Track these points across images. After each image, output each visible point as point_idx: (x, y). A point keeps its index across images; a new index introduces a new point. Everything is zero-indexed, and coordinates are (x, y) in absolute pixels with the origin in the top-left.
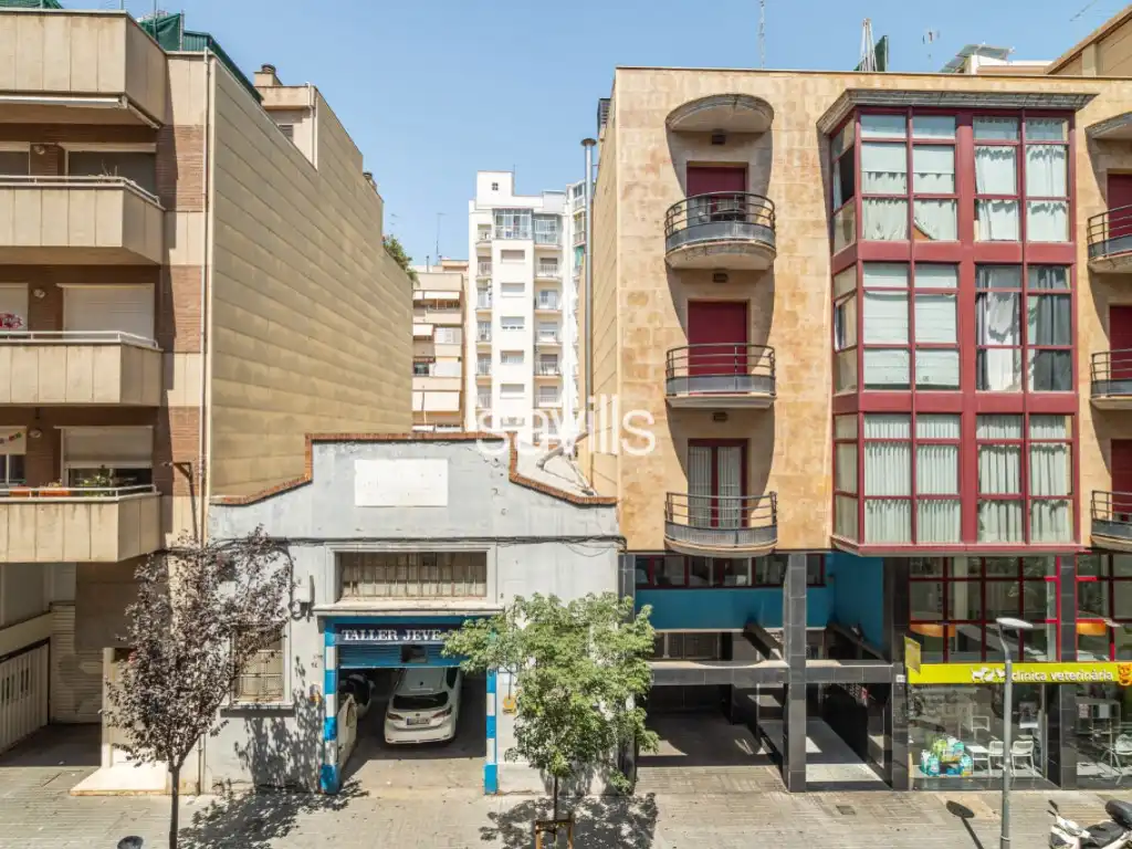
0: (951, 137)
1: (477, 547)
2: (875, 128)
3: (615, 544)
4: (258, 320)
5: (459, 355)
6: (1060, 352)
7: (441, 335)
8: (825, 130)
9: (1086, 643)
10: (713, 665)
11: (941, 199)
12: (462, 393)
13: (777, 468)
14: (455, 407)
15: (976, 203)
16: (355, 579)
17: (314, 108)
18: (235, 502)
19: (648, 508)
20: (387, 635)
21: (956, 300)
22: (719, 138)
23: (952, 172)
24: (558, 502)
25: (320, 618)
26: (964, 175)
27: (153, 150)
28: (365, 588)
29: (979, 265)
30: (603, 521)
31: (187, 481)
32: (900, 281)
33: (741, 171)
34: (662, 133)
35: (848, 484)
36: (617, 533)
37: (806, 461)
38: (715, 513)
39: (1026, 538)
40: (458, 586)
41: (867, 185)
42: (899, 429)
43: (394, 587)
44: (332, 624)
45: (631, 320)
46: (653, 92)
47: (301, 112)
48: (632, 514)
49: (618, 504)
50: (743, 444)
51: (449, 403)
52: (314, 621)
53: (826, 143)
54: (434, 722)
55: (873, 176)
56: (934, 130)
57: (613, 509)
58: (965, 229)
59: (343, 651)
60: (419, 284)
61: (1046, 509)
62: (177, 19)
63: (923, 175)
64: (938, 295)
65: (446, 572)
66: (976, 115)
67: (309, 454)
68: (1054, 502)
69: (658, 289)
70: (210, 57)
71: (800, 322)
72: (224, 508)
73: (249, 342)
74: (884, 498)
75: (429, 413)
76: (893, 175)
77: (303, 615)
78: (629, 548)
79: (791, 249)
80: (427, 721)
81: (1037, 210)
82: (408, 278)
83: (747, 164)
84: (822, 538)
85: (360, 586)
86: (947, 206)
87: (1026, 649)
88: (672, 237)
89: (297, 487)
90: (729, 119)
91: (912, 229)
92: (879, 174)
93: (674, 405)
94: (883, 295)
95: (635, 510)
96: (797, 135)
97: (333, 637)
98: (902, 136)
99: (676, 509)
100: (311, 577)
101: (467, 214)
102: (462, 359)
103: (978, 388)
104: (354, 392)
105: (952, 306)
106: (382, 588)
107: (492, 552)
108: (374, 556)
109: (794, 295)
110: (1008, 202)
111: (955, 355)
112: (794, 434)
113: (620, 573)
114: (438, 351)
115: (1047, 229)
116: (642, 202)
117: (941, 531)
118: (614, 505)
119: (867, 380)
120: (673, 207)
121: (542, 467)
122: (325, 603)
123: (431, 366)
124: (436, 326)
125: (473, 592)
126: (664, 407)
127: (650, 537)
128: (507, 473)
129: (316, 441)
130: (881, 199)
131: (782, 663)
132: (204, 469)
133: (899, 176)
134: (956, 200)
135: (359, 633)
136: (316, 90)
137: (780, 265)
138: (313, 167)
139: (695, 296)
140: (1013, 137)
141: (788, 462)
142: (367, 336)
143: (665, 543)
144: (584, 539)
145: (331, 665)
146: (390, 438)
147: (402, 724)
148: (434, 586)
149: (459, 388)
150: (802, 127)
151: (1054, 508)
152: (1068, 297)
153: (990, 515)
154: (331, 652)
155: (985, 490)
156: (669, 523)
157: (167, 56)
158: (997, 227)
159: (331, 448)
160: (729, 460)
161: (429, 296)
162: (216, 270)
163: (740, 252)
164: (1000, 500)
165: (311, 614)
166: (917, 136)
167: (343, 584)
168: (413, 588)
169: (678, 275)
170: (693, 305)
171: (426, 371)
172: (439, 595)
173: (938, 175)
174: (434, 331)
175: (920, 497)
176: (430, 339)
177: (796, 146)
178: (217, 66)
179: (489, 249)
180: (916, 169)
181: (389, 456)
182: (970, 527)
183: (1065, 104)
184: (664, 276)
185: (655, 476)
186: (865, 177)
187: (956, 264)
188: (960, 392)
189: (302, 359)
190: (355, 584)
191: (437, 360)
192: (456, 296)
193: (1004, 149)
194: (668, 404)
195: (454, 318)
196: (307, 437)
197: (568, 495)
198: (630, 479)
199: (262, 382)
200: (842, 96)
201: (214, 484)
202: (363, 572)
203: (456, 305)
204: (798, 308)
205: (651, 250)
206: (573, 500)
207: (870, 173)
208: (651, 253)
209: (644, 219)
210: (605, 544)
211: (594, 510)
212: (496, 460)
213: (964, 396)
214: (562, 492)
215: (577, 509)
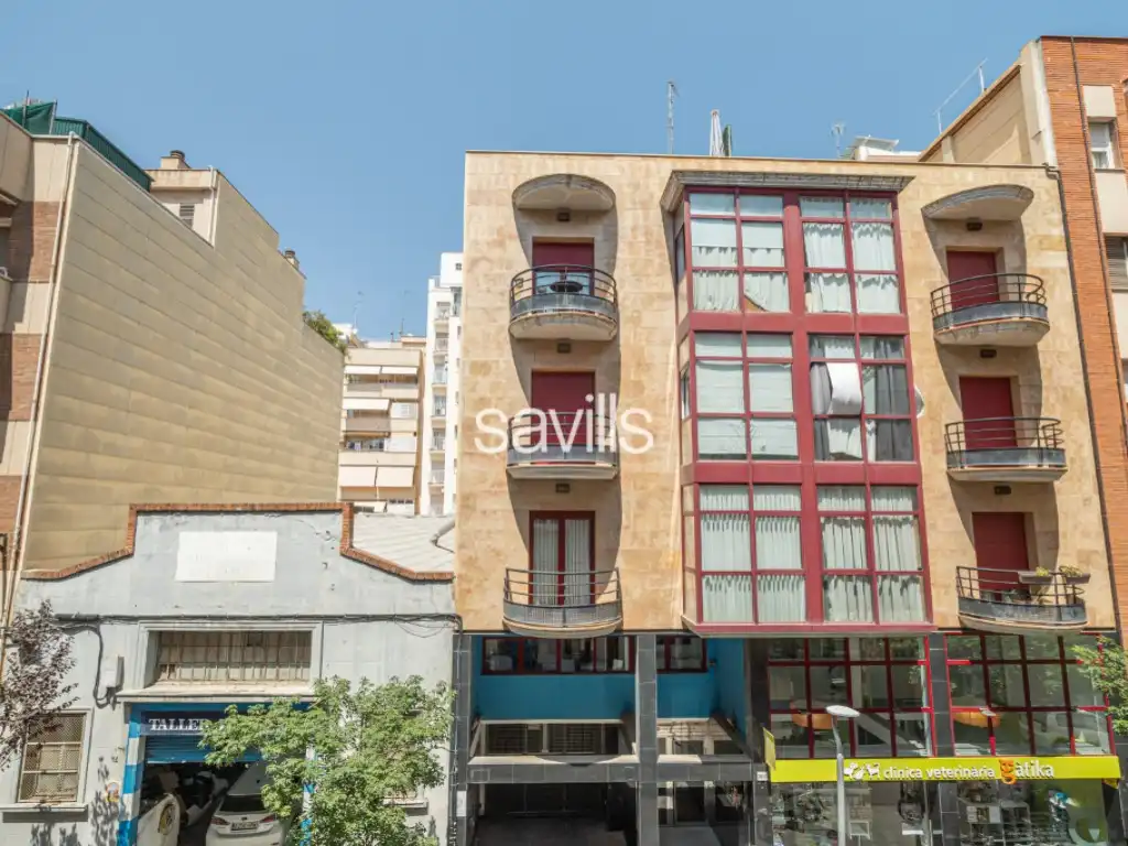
0: (779, 215)
1: (302, 626)
2: (703, 206)
3: (451, 624)
4: (116, 390)
5: (415, 429)
6: (899, 421)
7: (397, 410)
8: (667, 208)
9: (966, 735)
10: (555, 760)
11: (771, 272)
12: (417, 469)
13: (626, 542)
14: (409, 484)
15: (807, 276)
16: (173, 660)
17: (215, 190)
18: (48, 577)
19: (486, 584)
20: (198, 724)
21: (791, 369)
22: (564, 216)
23: (782, 247)
24: (390, 577)
25: (127, 705)
26: (794, 250)
27: (8, 225)
28: (186, 672)
29: (812, 335)
30: (437, 599)
31: (3, 553)
32: (736, 351)
33: (588, 246)
34: (509, 211)
35: (691, 563)
36: (452, 611)
37: (654, 535)
38: (561, 590)
39: (876, 616)
40: (282, 670)
41: (699, 259)
42: (737, 501)
43: (216, 670)
44: (140, 712)
45: (473, 390)
46: (501, 173)
47: (203, 192)
48: (469, 591)
49: (455, 580)
50: (590, 516)
51: (403, 479)
52: (120, 709)
54: (261, 828)
55: (704, 250)
56: (763, 208)
57: (449, 585)
58: (797, 300)
59: (150, 743)
61: (896, 587)
62: (50, 107)
63: (753, 250)
64: (774, 364)
65: (272, 651)
66: (802, 195)
67: (133, 526)
68: (906, 577)
69: (501, 360)
70: (74, 141)
71: (646, 392)
72: (36, 583)
74: (724, 574)
76: (723, 249)
77: (108, 702)
78: (465, 628)
79: (636, 321)
80: (254, 826)
81: (867, 284)
82: (338, 353)
83: (593, 239)
84: (675, 615)
85: (178, 670)
86: (778, 279)
88: (516, 306)
89: (116, 561)
91: (744, 299)
92: (709, 249)
93: (516, 475)
94: (718, 364)
95: (472, 586)
96: (640, 212)
97: (138, 727)
98: (731, 213)
99: (513, 587)
100: (121, 661)
101: (427, 292)
102: (418, 434)
103: (817, 458)
105: (788, 375)
106: (199, 672)
107: (317, 629)
108: (207, 635)
109: (639, 365)
110: (839, 275)
111: (793, 424)
112: (641, 505)
113: (454, 655)
114: (394, 425)
115: (878, 301)
116: (486, 275)
117: (786, 610)
118: (449, 581)
119: (701, 451)
120: (514, 280)
121: (435, 542)
122: (134, 688)
123: (386, 442)
124: (392, 401)
125: (299, 676)
126: (505, 479)
127: (488, 615)
128: (337, 544)
129: (139, 512)
130: (712, 271)
131: (634, 759)
132: (19, 541)
133: (729, 251)
134: (786, 272)
135: (168, 723)
136: (219, 173)
137: (626, 334)
138: (210, 245)
139: (539, 366)
140: (840, 215)
141: (635, 536)
142: (275, 408)
143: (504, 623)
144: (418, 618)
145: (133, 760)
146: (218, 509)
147: (227, 830)
148: (257, 670)
149: (414, 463)
150: (645, 206)
151: (905, 585)
152: (904, 366)
153: (838, 594)
154: (135, 742)
155: (831, 564)
156: (508, 601)
157: (33, 140)
158: (827, 299)
159: (156, 520)
160: (576, 532)
161: (386, 371)
162: (57, 338)
163: (572, 322)
164: (846, 575)
165: (115, 702)
166: (745, 214)
167: (158, 668)
168: (235, 673)
169: (521, 345)
170: (536, 375)
171: (381, 446)
172: (263, 679)
173: (769, 250)
174: (390, 405)
176: (385, 414)
177: (641, 222)
178: (81, 150)
179: (447, 326)
180: (745, 244)
181: (217, 528)
182: (817, 605)
183: (885, 185)
184: (508, 347)
185: (493, 550)
186: (695, 251)
187: (790, 334)
188: (800, 462)
189: (178, 430)
190: (172, 667)
191: (393, 435)
192: (413, 371)
193: (834, 226)
194: (509, 475)
195: (413, 393)
196: (131, 508)
197: (401, 569)
198: (469, 553)
199: (112, 450)
200: (671, 178)
201: (27, 558)
202: (180, 653)
203: (415, 380)
204: (644, 378)
205: (495, 321)
206: (407, 575)
207: (700, 248)
208: (495, 324)
209: (489, 291)
210: (440, 623)
211: (428, 586)
212: (328, 532)
213: (801, 467)
214: (396, 566)
215: (411, 585)
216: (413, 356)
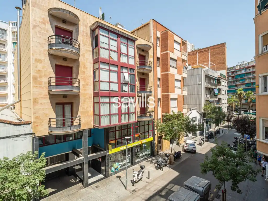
0: (116, 39)
2: (103, 32)
3: (31, 135)
6: (133, 85)
8: (92, 29)
9: (136, 138)
11: (115, 51)
13: (80, 110)
15: (121, 54)
19: (43, 123)
22: (64, 21)
23: (117, 46)
24: (7, 125)
26: (119, 47)
29: (121, 67)
30: (27, 129)
32: (107, 67)
33: (71, 33)
34: (47, 14)
35: (97, 113)
36: (32, 132)
37: (87, 108)
38: (64, 123)
39: (129, 121)
41: (101, 45)
42: (107, 100)
45: (36, 67)
48: (37, 126)
49: (32, 123)
50: (72, 104)
53: (92, 32)
55: (102, 43)
56: (114, 37)
57: (30, 125)
58: (119, 59)
61: (131, 115)
63: (112, 45)
64: (114, 71)
66: (121, 36)
68: (133, 113)
69: (45, 59)
71: (86, 74)
74: (104, 115)
76: (106, 44)
78: (36, 136)
79: (84, 56)
81: (130, 58)
83: (72, 31)
84: (91, 126)
86: (116, 53)
87: (128, 142)
88: (50, 45)
90: (67, 17)
91: (110, 56)
92: (103, 43)
93: (51, 93)
94: (104, 70)
95: (38, 124)
96: (85, 27)
98: (107, 36)
99: (52, 123)
103: (121, 91)
105: (117, 74)
109: (84, 67)
110: (126, 55)
111: (117, 84)
112: (85, 101)
113: (33, 144)
115: (132, 62)
116: (39, 32)
117: (115, 121)
118: (31, 123)
119: (101, 89)
120: (50, 36)
126: (48, 94)
127: (43, 131)
130: (104, 48)
131: (82, 158)
133: (107, 44)
134: (117, 52)
137: (81, 59)
139: (57, 63)
140: (127, 42)
141: (83, 108)
143: (49, 132)
144: (19, 136)
150: (86, 26)
151: (133, 114)
152: (134, 75)
153: (123, 117)
155: (122, 112)
156: (50, 127)
158: (124, 60)
160: (68, 108)
163: (71, 53)
164: (125, 114)
166: (111, 37)
169: (52, 56)
170: (57, 66)
173: (114, 46)
175: (111, 114)
177: (85, 30)
180: (110, 44)
182: (120, 120)
183: (134, 39)
184: (47, 56)
185: (45, 114)
186: (100, 42)
187: (117, 66)
193: (125, 45)
194: (49, 93)
197: (11, 122)
198: (37, 115)
200: (96, 22)
204: (85, 70)
205: (43, 47)
206: (14, 123)
207: (102, 42)
208: (43, 48)
209: (40, 37)
210: (27, 136)
211: (23, 126)
213: (119, 93)
214: (9, 121)
215: (15, 126)
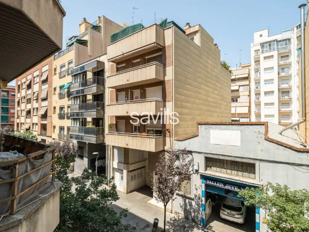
1: (252, 162)
4: (186, 91)
5: (248, 94)
7: (241, 89)
12: (250, 107)
14: (247, 111)
16: (211, 165)
17: (199, 30)
18: (180, 140)
20: (220, 184)
24: (287, 149)
25: (200, 175)
27: (161, 53)
28: (214, 169)
31: (169, 134)
40: (244, 173)
43: (223, 170)
44: (204, 177)
47: (196, 32)
54: (236, 216)
59: (207, 186)
60: (233, 74)
62: (166, 20)
65: (240, 167)
67: (198, 128)
70: (173, 26)
72: (177, 141)
73: (183, 97)
75: (238, 114)
77: (196, 173)
80: (234, 215)
82: (229, 73)
85: (212, 168)
89: (194, 137)
97: (204, 181)
100: (198, 163)
101: (250, 48)
102: (249, 96)
104: (212, 109)
106: (218, 169)
107: (257, 163)
108: (216, 159)
114: (241, 94)
121: (281, 134)
122: (202, 171)
123: (238, 99)
124: (240, 86)
125: (250, 176)
128: (263, 136)
129: (199, 124)
132: (172, 130)
135: (212, 182)
136: (200, 25)
138: (199, 47)
142: (216, 92)
145: (204, 189)
146: (221, 123)
147: (226, 213)
148: (236, 172)
149: (248, 105)
154: (203, 185)
157: (164, 30)
159: (203, 126)
161: (237, 77)
162: (175, 80)
165: (198, 173)
167: (207, 166)
168: (229, 171)
171: (237, 101)
172: (237, 175)
174: (239, 87)
176: (238, 90)
178: (174, 28)
179: (259, 58)
181: (221, 129)
189: (197, 101)
190: (211, 167)
191: (240, 97)
192: (247, 75)
195: (247, 82)
196: (197, 123)
197: (292, 146)
199: (186, 108)
201: (174, 135)
202: (213, 163)
203: (247, 78)
206: (295, 149)
211: (306, 154)
212: (259, 132)
214: (289, 145)
215: (297, 153)
216: (246, 71)
